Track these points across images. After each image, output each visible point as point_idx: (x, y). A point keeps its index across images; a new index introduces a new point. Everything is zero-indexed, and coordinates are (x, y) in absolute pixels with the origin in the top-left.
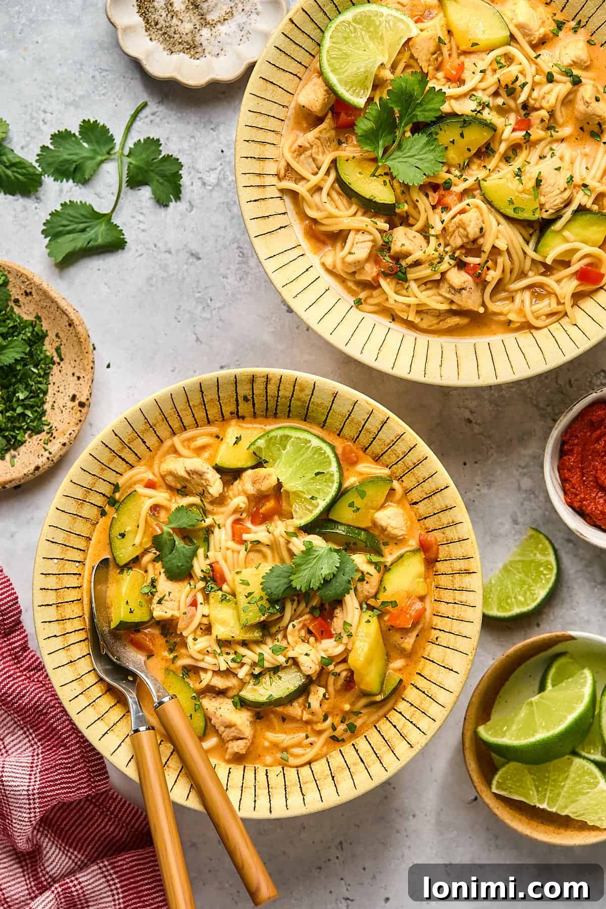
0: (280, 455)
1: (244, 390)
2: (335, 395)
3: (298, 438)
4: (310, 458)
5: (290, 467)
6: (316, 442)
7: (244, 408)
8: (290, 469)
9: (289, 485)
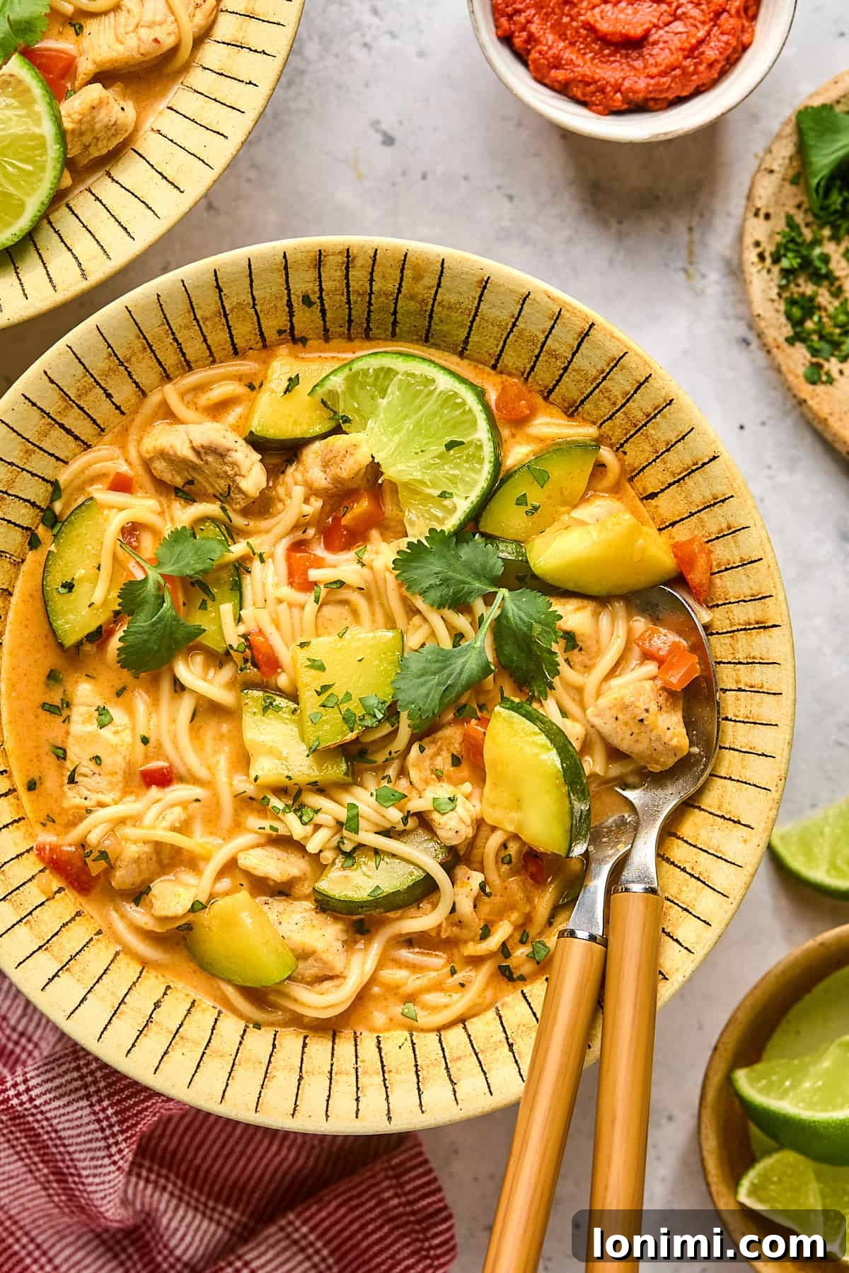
0: (376, 407)
1: (302, 283)
2: (484, 284)
3: (408, 374)
4: (435, 414)
5: (397, 432)
6: (445, 382)
7: (306, 320)
8: (396, 438)
9: (393, 470)
